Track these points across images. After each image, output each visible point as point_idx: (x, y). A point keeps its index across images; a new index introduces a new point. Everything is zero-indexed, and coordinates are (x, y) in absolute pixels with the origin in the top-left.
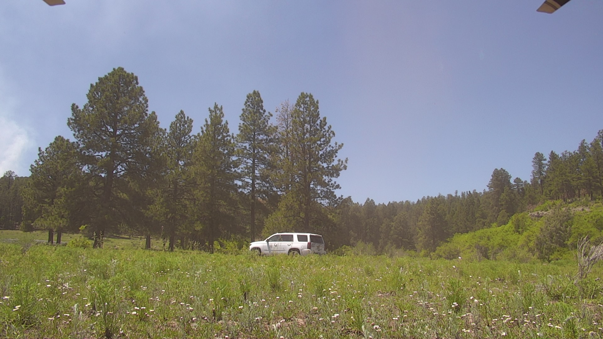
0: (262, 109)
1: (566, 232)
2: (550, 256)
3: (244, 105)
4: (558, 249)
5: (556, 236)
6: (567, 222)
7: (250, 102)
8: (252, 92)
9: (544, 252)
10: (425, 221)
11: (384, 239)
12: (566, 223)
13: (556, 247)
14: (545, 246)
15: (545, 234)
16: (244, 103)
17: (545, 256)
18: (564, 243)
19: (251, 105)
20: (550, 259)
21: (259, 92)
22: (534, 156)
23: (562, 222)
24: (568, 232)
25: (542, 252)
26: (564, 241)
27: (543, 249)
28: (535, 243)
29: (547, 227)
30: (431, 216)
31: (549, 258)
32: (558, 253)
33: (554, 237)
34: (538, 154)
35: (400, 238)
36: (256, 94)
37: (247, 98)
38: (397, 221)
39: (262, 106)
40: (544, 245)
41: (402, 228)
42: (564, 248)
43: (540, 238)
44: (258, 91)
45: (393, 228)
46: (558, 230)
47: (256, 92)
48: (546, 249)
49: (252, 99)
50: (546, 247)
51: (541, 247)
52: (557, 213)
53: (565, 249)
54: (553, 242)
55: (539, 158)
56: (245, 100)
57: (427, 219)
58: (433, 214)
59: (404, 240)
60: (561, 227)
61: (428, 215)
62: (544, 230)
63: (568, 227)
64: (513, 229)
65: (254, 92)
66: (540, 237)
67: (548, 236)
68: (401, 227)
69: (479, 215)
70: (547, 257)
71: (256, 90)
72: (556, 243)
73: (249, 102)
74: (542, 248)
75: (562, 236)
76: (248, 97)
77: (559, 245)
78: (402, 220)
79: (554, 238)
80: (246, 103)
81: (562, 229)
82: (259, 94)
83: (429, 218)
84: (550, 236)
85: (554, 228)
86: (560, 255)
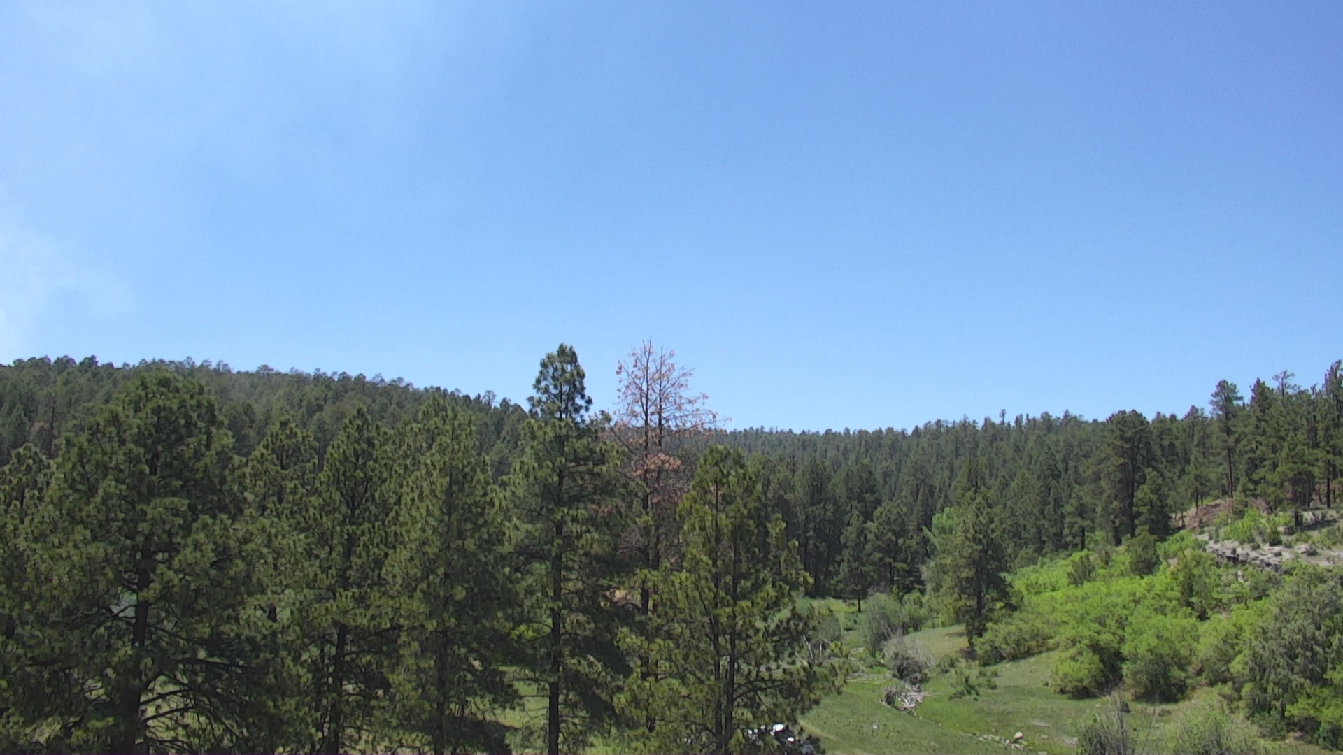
0: (583, 397)
1: (1329, 647)
2: (1288, 707)
3: (531, 387)
4: (1308, 690)
5: (1306, 657)
6: (1332, 619)
7: (549, 379)
8: (554, 350)
9: (1270, 690)
10: (961, 556)
11: (849, 561)
12: (1328, 622)
13: (1302, 685)
14: (1273, 676)
15: (1274, 648)
16: (534, 381)
17: (1274, 702)
18: (1325, 676)
19: (551, 387)
20: (1287, 714)
21: (576, 350)
22: (1214, 390)
23: (1318, 618)
24: (1334, 647)
25: (1265, 690)
26: (1324, 670)
27: (1268, 681)
28: (1246, 663)
29: (1280, 629)
30: (975, 547)
31: (1283, 711)
32: (1310, 701)
33: (1297, 657)
34: (1223, 385)
35: (888, 560)
36: (567, 354)
37: (539, 368)
38: (880, 520)
39: (583, 388)
40: (1270, 673)
41: (893, 538)
42: (1324, 690)
43: (1261, 656)
44: (571, 349)
45: (870, 536)
46: (1309, 642)
47: (567, 350)
48: (1275, 684)
49: (556, 369)
50: (1277, 680)
51: (1262, 678)
52: (1306, 595)
53: (1326, 692)
54: (1295, 671)
55: (1225, 392)
56: (537, 374)
57: (965, 554)
58: (980, 541)
59: (899, 565)
60: (1317, 633)
61: (967, 543)
62: (1270, 634)
63: (1334, 633)
64: (1178, 595)
65: (562, 350)
66: (1261, 652)
67: (1282, 650)
68: (890, 533)
69: (1072, 509)
70: (1278, 704)
71: (568, 344)
72: (1303, 673)
73: (545, 379)
74: (1264, 681)
75: (1319, 657)
76: (544, 365)
77: (1311, 680)
78: (892, 518)
79: (1298, 660)
80: (538, 381)
81: (1320, 638)
82: (574, 354)
83: (970, 551)
84: (1286, 653)
85: (1299, 637)
86: (1314, 706)
